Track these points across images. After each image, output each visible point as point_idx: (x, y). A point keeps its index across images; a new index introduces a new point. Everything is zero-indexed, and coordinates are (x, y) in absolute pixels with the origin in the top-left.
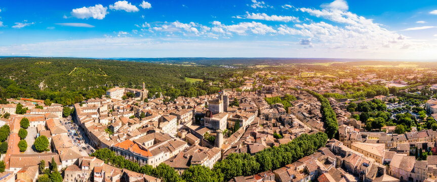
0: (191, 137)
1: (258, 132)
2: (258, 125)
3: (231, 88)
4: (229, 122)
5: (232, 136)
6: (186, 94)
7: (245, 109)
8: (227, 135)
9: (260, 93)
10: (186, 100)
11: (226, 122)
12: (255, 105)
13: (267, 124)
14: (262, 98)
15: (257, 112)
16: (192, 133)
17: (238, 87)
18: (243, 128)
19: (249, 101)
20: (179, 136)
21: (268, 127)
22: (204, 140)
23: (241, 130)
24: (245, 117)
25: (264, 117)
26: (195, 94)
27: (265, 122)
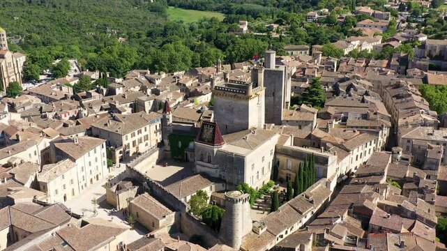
0: (149, 205)
1: (380, 206)
2: (383, 181)
3: (307, 42)
4: (282, 158)
5: (284, 208)
6: (156, 61)
7: (345, 119)
8: (270, 203)
9: (404, 65)
10: (151, 81)
11: (270, 159)
12: (382, 110)
13: (416, 180)
14: (410, 85)
15: (386, 131)
16: (153, 194)
17: (333, 40)
18: (328, 184)
19: (362, 90)
20: (107, 203)
21: (421, 191)
22: (188, 215)
23: (319, 190)
24: (341, 146)
25: (410, 156)
26: (184, 60)
27: (409, 173)
